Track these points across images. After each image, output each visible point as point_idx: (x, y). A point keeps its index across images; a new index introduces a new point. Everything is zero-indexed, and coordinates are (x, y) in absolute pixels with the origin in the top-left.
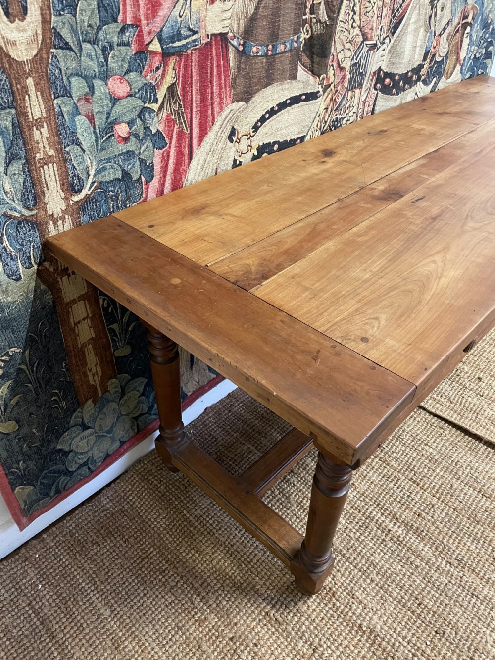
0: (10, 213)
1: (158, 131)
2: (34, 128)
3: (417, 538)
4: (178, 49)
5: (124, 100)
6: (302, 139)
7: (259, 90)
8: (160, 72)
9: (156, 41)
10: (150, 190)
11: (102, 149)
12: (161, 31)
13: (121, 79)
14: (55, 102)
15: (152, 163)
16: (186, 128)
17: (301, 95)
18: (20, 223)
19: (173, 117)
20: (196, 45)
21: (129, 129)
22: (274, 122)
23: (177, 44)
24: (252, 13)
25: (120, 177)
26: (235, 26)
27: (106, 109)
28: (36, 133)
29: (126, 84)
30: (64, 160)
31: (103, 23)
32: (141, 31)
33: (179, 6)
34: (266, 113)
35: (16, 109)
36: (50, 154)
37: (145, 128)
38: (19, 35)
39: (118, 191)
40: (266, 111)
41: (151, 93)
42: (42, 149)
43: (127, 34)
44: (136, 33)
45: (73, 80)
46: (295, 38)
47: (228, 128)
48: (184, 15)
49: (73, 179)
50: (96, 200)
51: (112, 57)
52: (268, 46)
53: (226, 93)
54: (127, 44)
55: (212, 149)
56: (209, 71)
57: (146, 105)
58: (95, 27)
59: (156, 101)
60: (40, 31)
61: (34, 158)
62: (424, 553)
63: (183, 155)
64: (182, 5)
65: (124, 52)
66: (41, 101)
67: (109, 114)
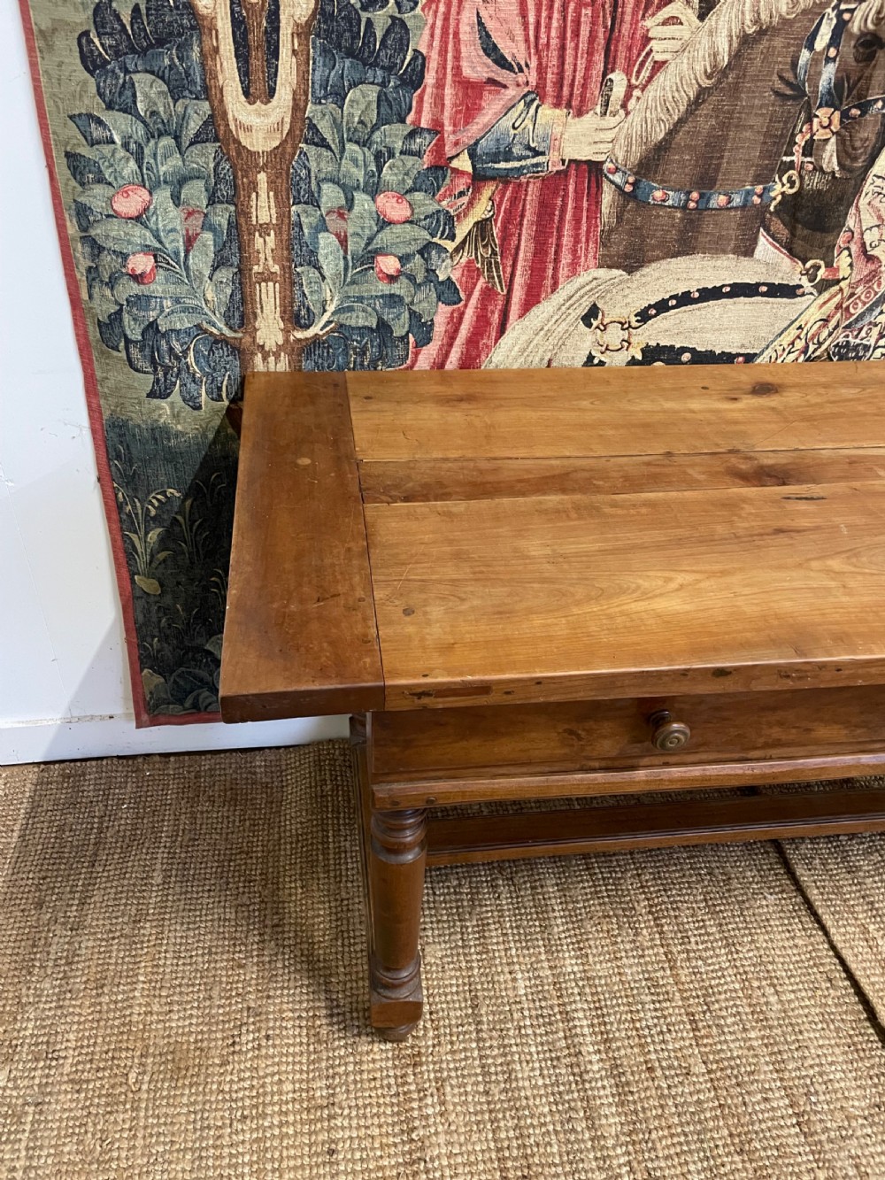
0: (205, 325)
1: (449, 278)
2: (257, 234)
3: (613, 1095)
4: (504, 173)
5: (399, 226)
6: (750, 358)
7: (658, 259)
8: (465, 199)
9: (465, 156)
10: (421, 357)
11: (353, 282)
12: (476, 143)
13: (399, 198)
14: (293, 208)
15: (432, 320)
16: (501, 286)
17: (758, 285)
18: (216, 342)
19: (479, 266)
20: (538, 172)
21: (399, 266)
22: (686, 315)
23: (503, 165)
24: (660, 138)
25: (374, 326)
26: (620, 155)
27: (367, 232)
28: (259, 241)
29: (405, 204)
30: (290, 282)
31: (383, 121)
32: (442, 139)
33: (514, 113)
34: (672, 297)
35: (236, 206)
36: (273, 270)
37: (427, 270)
38: (258, 121)
39: (366, 343)
40: (672, 294)
41: (445, 224)
42: (262, 261)
43: (418, 140)
44: (434, 142)
45: (325, 186)
46: (759, 189)
47: (585, 304)
48: (523, 126)
49: (300, 310)
50: (329, 346)
51: (390, 168)
52: (689, 193)
53: (587, 250)
54: (419, 154)
55: (546, 328)
56: (557, 213)
57: (435, 240)
58: (369, 125)
59: (452, 237)
60: (288, 120)
61: (251, 270)
62: (604, 1121)
63: (488, 323)
64: (519, 112)
65: (409, 164)
66: (272, 204)
67: (370, 240)
